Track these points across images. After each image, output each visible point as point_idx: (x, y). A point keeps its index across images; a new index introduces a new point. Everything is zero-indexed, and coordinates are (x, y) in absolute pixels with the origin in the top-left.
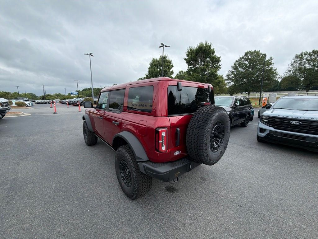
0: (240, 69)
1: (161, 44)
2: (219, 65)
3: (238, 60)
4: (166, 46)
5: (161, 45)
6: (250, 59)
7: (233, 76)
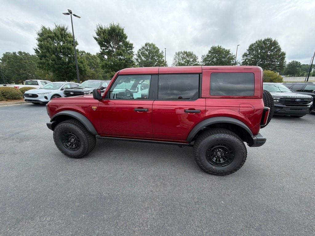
0: (143, 58)
1: (68, 10)
2: (133, 51)
3: (140, 49)
4: (74, 15)
5: (68, 12)
6: (149, 50)
7: (138, 63)
